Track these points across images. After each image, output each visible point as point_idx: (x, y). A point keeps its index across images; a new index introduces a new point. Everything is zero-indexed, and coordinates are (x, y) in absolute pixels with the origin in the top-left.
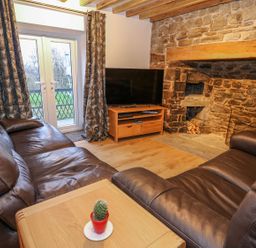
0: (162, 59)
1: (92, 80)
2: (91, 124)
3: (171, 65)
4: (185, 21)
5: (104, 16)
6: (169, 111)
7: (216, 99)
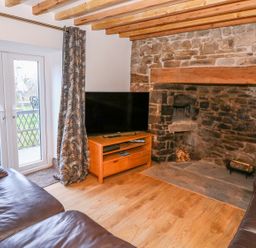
0: (145, 80)
1: (70, 108)
2: (68, 162)
3: (156, 87)
4: (171, 42)
5: (84, 33)
6: (155, 138)
7: (204, 123)
